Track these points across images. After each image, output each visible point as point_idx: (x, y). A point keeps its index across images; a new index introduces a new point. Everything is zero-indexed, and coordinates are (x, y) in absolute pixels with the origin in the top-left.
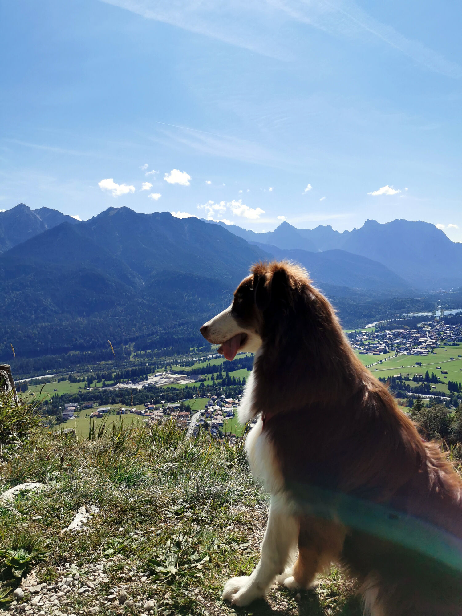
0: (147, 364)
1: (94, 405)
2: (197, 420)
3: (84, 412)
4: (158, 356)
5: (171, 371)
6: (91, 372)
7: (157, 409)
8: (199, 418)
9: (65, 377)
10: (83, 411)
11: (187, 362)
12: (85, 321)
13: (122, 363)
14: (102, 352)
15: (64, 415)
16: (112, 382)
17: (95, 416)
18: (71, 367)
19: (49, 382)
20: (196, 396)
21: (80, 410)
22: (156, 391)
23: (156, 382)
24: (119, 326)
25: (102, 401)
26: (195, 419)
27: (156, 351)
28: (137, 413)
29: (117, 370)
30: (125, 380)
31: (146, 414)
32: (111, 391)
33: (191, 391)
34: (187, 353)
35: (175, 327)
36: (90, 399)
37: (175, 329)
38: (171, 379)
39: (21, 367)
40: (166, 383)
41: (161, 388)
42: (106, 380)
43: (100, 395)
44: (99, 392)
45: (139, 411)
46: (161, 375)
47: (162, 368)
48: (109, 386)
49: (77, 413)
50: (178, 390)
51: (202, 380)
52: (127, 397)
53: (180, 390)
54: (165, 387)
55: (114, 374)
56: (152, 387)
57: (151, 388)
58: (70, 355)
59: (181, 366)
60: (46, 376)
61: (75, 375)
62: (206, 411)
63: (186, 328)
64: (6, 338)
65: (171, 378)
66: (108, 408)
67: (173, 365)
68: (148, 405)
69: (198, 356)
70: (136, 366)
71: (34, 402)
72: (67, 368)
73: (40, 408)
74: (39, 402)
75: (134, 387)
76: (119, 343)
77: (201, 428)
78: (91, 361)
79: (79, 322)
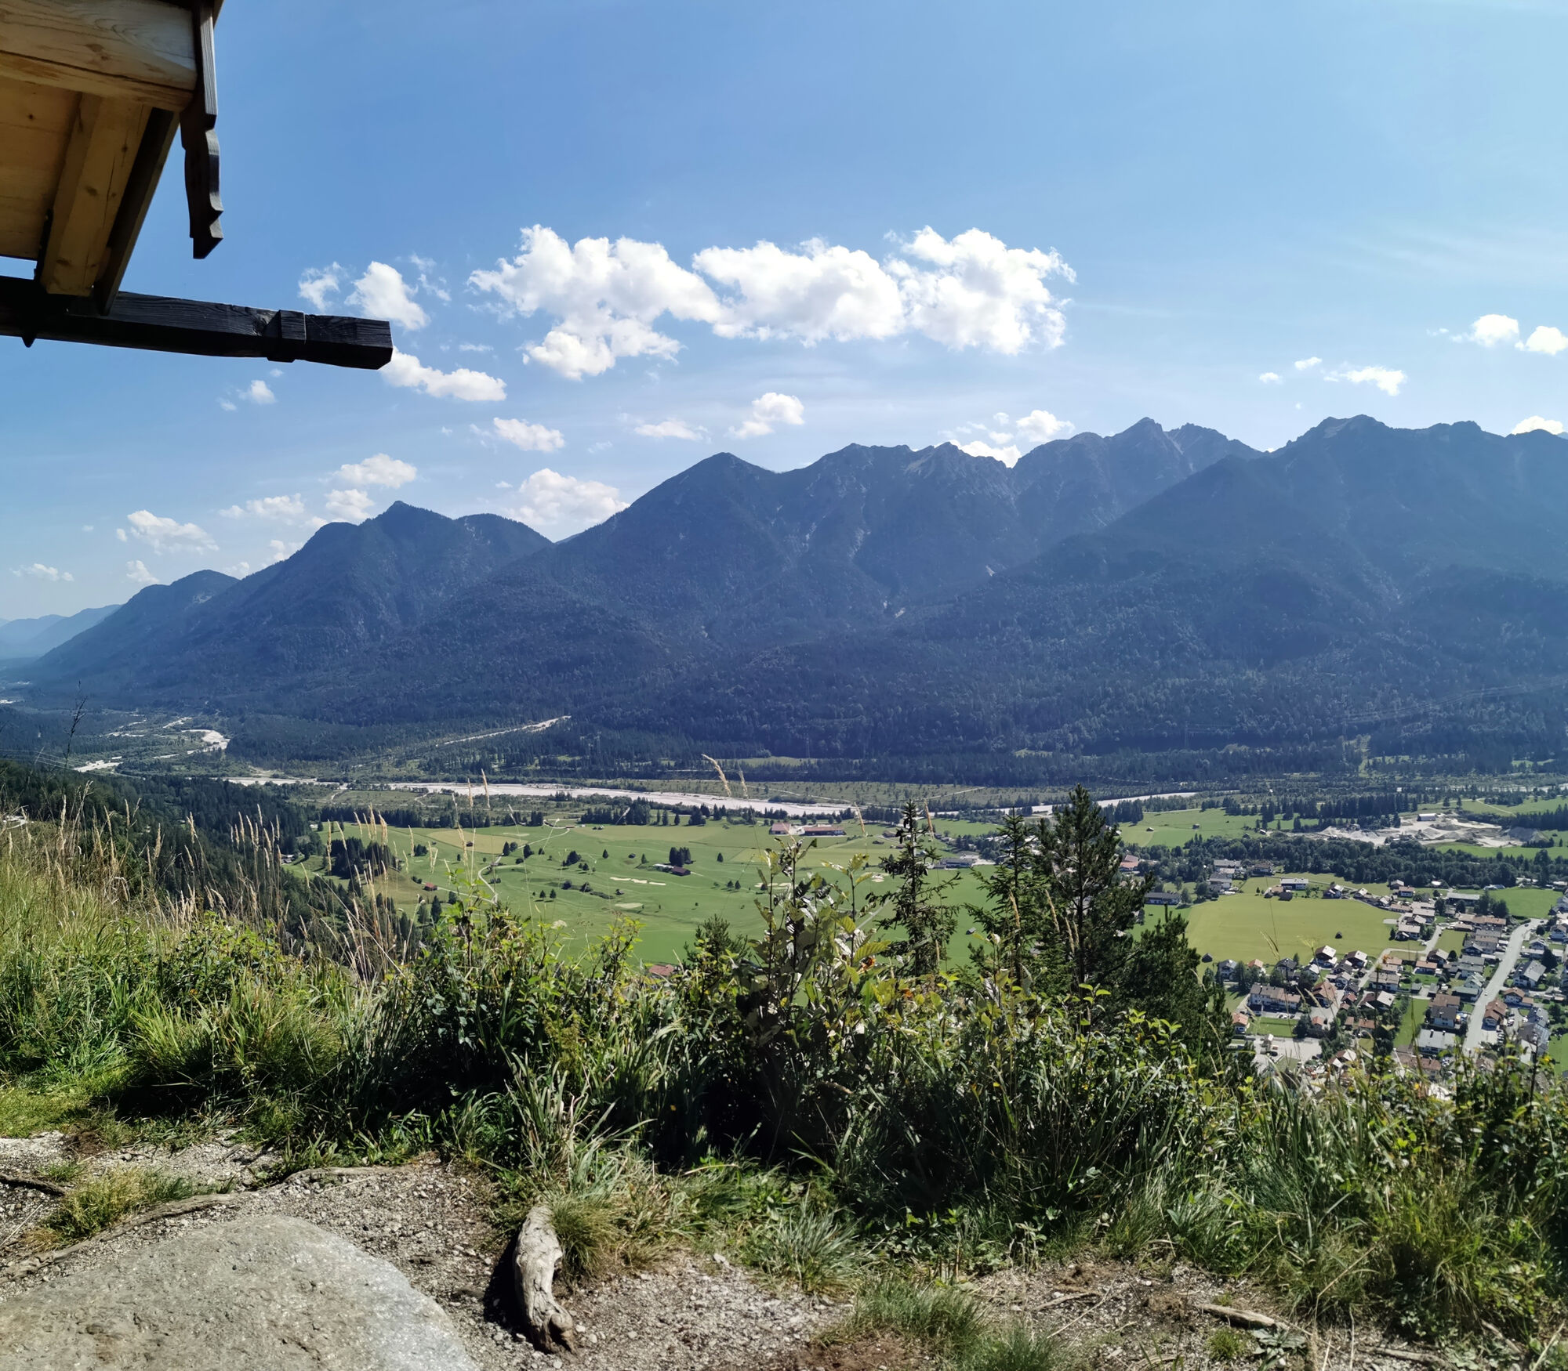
0: (1399, 790)
1: (1274, 870)
2: (1525, 943)
3: (1254, 882)
4: (1427, 771)
5: (1460, 813)
6: (1270, 794)
7: (1418, 899)
8: (1532, 937)
9: (1215, 799)
10: (1250, 880)
11: (1502, 795)
12: (1263, 679)
13: (1340, 780)
14: (1295, 751)
15: (1212, 883)
16: (1315, 822)
17: (1276, 894)
18: (1229, 779)
19: (1183, 807)
20: (1524, 882)
21: (1245, 878)
22: (1420, 855)
23: (1420, 834)
24: (1337, 696)
25: (1292, 862)
26: (1518, 941)
27: (1422, 760)
28: (1369, 901)
29: (1328, 796)
30: (1344, 820)
31: (1393, 906)
32: (1311, 843)
33: (1510, 866)
34: (1504, 772)
35: (1472, 705)
36: (1267, 855)
37: (1472, 711)
38: (1457, 832)
39: (1131, 770)
40: (1446, 840)
41: (1433, 850)
42: (1302, 817)
43: (1289, 848)
44: (1287, 842)
45: (1375, 897)
46: (1433, 819)
47: (1436, 801)
48: (1306, 829)
49: (1238, 881)
50: (1475, 860)
51: (1541, 844)
52: (1348, 861)
53: (1481, 860)
54: (1444, 850)
55: (1319, 804)
56: (1409, 845)
57: (1407, 847)
58: (1228, 752)
59: (1486, 802)
60: (1178, 794)
61: (1237, 797)
62: (1552, 923)
63: (1503, 709)
64: (1104, 706)
65: (1459, 828)
66: (1304, 879)
67: (1465, 797)
68: (1397, 887)
69: (1535, 783)
70: (1370, 789)
71: (1153, 848)
72: (1221, 781)
73: (1165, 863)
74: (1163, 848)
75: (1365, 839)
76: (1334, 735)
77: (1535, 963)
78: (1272, 771)
79: (1248, 679)
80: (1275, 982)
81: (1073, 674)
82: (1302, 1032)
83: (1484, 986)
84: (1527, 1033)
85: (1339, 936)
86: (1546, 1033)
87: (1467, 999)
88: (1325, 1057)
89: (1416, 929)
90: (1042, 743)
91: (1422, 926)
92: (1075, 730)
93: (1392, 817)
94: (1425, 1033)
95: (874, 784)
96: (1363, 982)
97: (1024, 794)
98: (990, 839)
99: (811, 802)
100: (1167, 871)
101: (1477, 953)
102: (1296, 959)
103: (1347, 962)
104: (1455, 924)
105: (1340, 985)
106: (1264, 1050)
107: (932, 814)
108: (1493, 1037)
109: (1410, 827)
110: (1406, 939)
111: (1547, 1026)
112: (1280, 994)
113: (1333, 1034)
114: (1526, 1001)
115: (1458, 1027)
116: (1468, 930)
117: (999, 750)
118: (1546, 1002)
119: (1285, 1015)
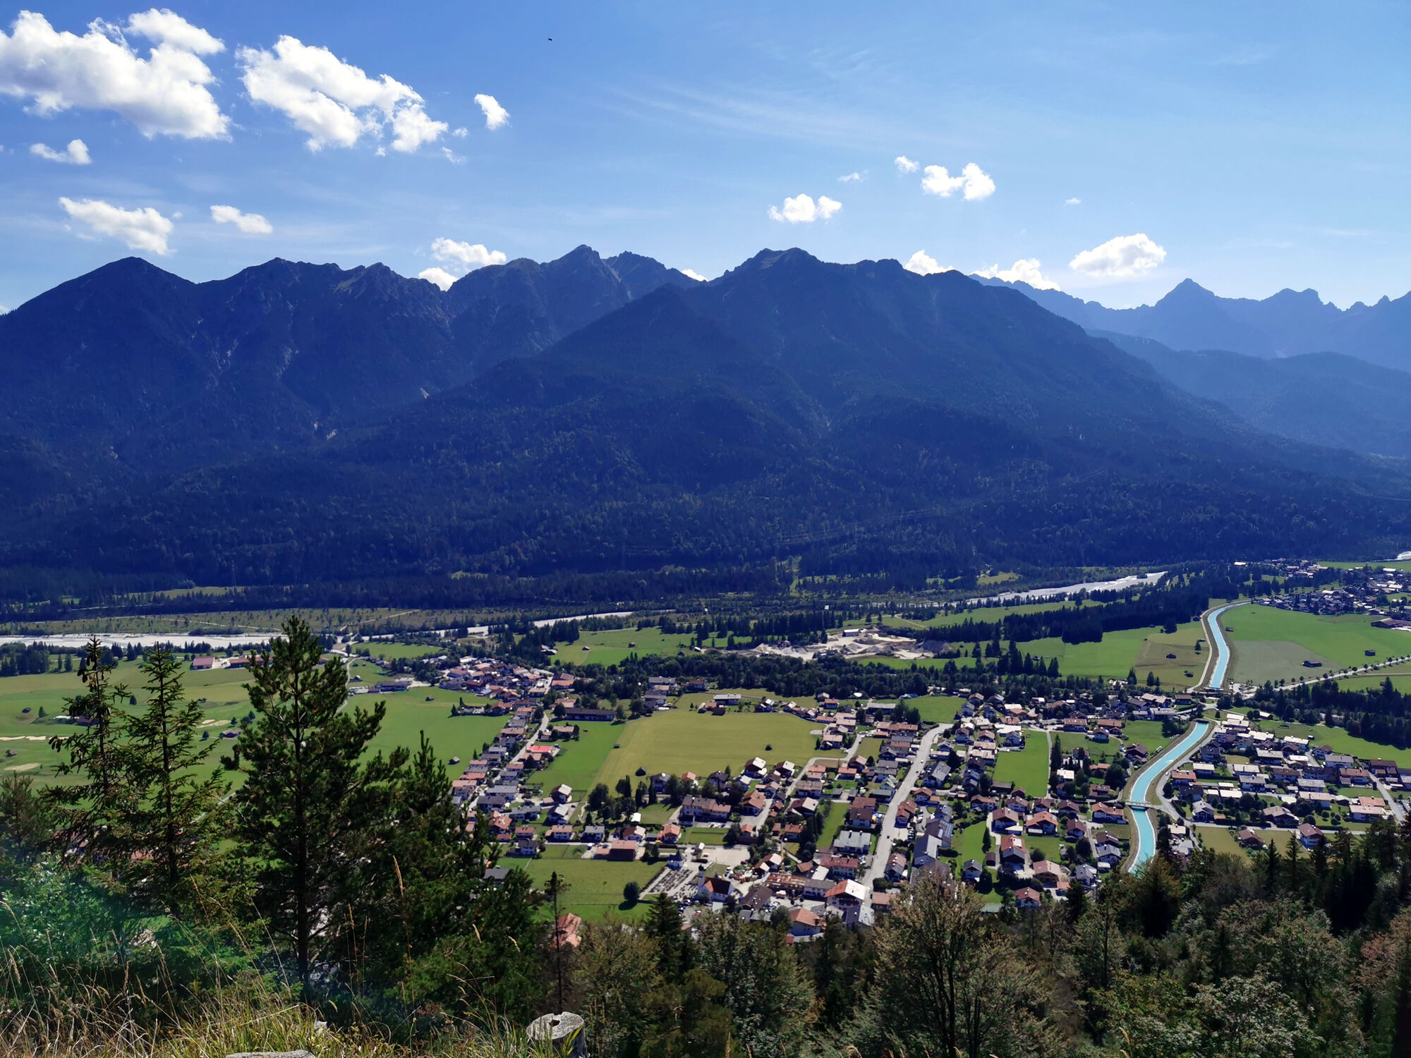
0: (827, 607)
1: (708, 686)
2: (933, 746)
3: (688, 698)
4: (852, 589)
5: (880, 628)
6: (705, 613)
7: (842, 710)
8: (940, 740)
9: (651, 618)
10: (684, 696)
11: (917, 610)
12: (699, 502)
13: (772, 599)
14: (729, 571)
15: (647, 700)
16: (748, 639)
17: (709, 709)
18: (665, 600)
19: (620, 627)
20: (934, 690)
21: (679, 695)
22: (844, 669)
23: (845, 649)
24: (770, 518)
25: (725, 679)
26: (928, 745)
27: (847, 579)
28: (798, 714)
29: (761, 615)
30: (776, 637)
31: (819, 718)
32: (744, 660)
33: (922, 676)
34: (919, 589)
35: (893, 527)
36: (701, 673)
37: (893, 532)
38: (878, 646)
39: (568, 591)
40: (868, 654)
41: (855, 663)
42: (735, 634)
43: (723, 665)
44: (721, 659)
45: (803, 709)
46: (857, 634)
47: (860, 617)
48: (740, 647)
49: (672, 698)
50: (893, 671)
51: (950, 655)
52: (779, 676)
53: (898, 672)
54: (865, 663)
55: (752, 623)
56: (835, 660)
57: (832, 662)
58: (664, 572)
59: (903, 617)
60: (614, 614)
61: (673, 616)
62: (957, 726)
63: (919, 531)
64: (541, 528)
65: (879, 642)
66: (736, 695)
67: (885, 613)
68: (823, 699)
69: (946, 599)
70: (802, 608)
71: (589, 666)
72: (657, 600)
73: (601, 681)
74: (599, 666)
75: (795, 655)
76: (767, 555)
77: (942, 764)
78: (707, 591)
79: (685, 502)
80: (706, 793)
81: (509, 498)
82: (731, 840)
83: (897, 787)
84: (932, 829)
85: (768, 748)
86: (950, 827)
87: (883, 800)
88: (753, 862)
89: (839, 738)
90: (477, 565)
91: (844, 735)
92: (512, 552)
93: (819, 633)
94: (845, 834)
95: (307, 611)
96: (790, 791)
97: (459, 616)
98: (425, 661)
99: (238, 633)
100: (602, 687)
101: (892, 758)
102: (728, 771)
103: (777, 773)
104: (873, 732)
105: (769, 794)
106: (695, 858)
107: (366, 638)
108: (903, 834)
109: (836, 642)
110: (830, 748)
111: (951, 821)
112: (713, 806)
113: (760, 840)
114: (933, 799)
115: (873, 826)
116: (885, 737)
117: (435, 573)
118: (950, 799)
119: (717, 825)
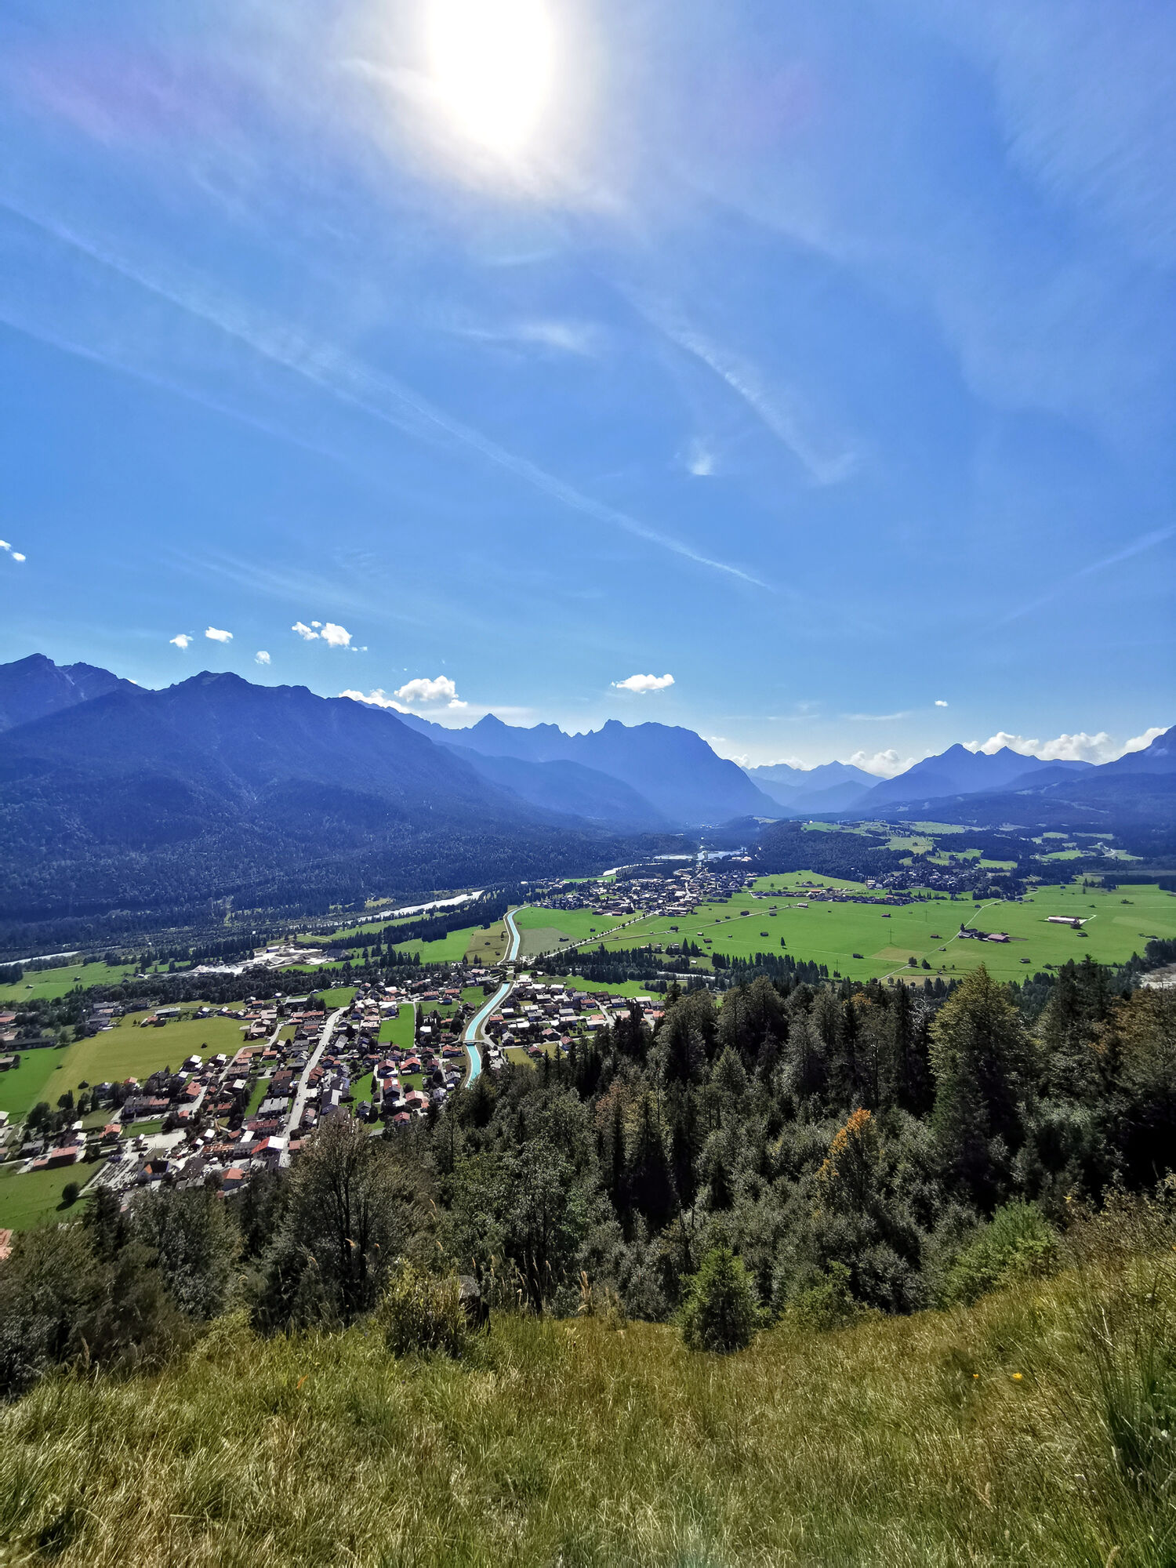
0: (254, 932)
1: (150, 1004)
2: (336, 1024)
3: (131, 1017)
4: (273, 918)
5: (295, 944)
6: (149, 946)
7: (266, 1008)
8: (340, 1019)
9: (97, 955)
10: (128, 1016)
11: (323, 929)
12: (145, 858)
13: (209, 930)
14: (172, 911)
15: (92, 1023)
16: (188, 963)
17: (151, 1023)
18: (110, 939)
19: (65, 965)
20: (336, 984)
21: (124, 1014)
22: (267, 977)
23: (268, 962)
24: (208, 869)
25: (166, 996)
26: (331, 1024)
27: (270, 910)
28: (230, 1015)
29: (199, 943)
30: (212, 959)
31: (247, 1016)
32: (184, 979)
33: (327, 975)
34: (324, 913)
35: (305, 872)
36: (145, 994)
37: (305, 875)
38: (293, 957)
40: (286, 964)
41: (276, 972)
42: (176, 960)
43: (164, 986)
44: (163, 981)
45: (233, 1011)
46: (277, 950)
47: (279, 938)
48: (181, 969)
49: (116, 1018)
50: (305, 975)
51: (346, 958)
53: (309, 974)
54: (284, 971)
55: (191, 950)
56: (260, 971)
57: (259, 972)
58: (110, 916)
59: (312, 934)
60: (60, 955)
61: (118, 951)
62: (352, 1008)
63: (324, 873)
65: (295, 954)
66: (177, 1008)
67: (299, 932)
68: (251, 1001)
69: (343, 919)
70: (234, 934)
71: (32, 1002)
72: (104, 939)
73: (45, 1013)
74: (43, 1001)
75: (227, 970)
76: (204, 898)
77: (342, 1036)
78: (151, 928)
79: (132, 859)
80: (147, 1092)
82: (168, 1128)
83: (309, 1059)
84: (335, 1085)
85: (204, 1046)
86: (348, 1080)
87: (298, 1070)
88: (189, 1141)
89: (264, 1029)
91: (267, 1026)
93: (248, 952)
94: (268, 1102)
96: (222, 1076)
100: (46, 1019)
101: (304, 1037)
102: (167, 1070)
103: (211, 1065)
104: (290, 1021)
105: (203, 1082)
106: (135, 1148)
108: (314, 1093)
109: (261, 958)
110: (256, 1038)
111: (349, 1077)
112: (154, 1102)
113: (196, 1121)
114: (336, 1062)
115: (291, 1091)
116: (299, 1023)
118: (348, 1060)
119: (156, 1116)
